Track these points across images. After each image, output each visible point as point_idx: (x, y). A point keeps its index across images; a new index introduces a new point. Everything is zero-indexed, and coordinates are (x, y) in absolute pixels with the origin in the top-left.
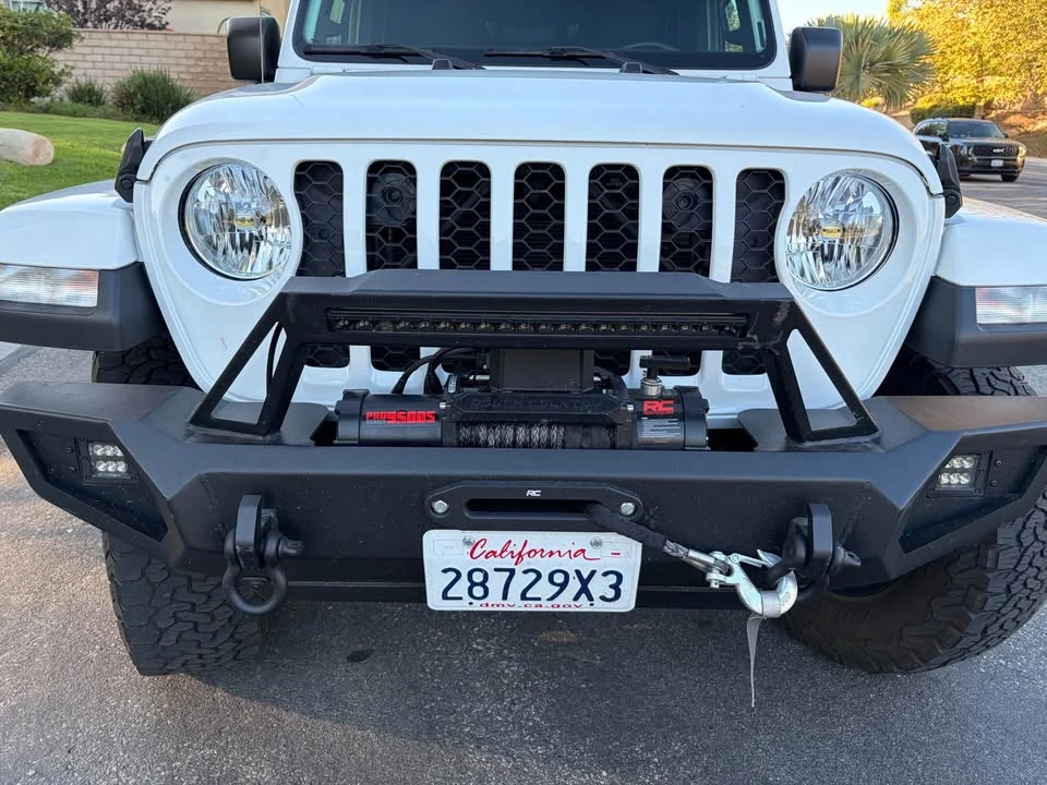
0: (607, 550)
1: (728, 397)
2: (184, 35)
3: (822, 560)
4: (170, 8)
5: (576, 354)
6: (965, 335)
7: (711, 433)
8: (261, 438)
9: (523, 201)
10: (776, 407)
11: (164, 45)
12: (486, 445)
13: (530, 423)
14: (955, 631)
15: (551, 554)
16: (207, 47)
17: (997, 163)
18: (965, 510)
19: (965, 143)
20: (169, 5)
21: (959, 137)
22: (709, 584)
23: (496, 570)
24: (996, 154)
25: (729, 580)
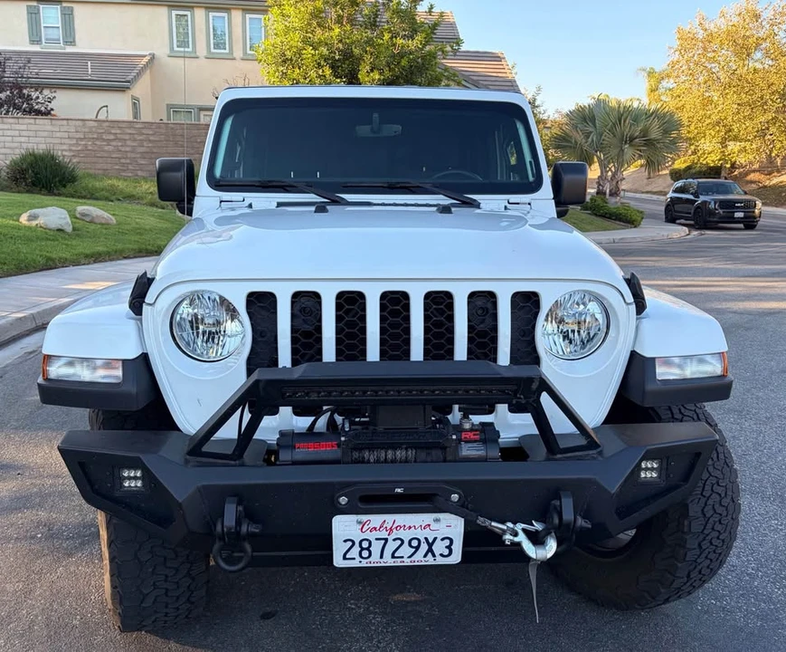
0: (442, 525)
1: (512, 427)
2: (68, 120)
3: (568, 525)
4: (55, 97)
5: (421, 407)
6: (650, 387)
7: (502, 450)
8: (233, 462)
9: (385, 314)
10: (537, 432)
11: (49, 128)
12: (369, 462)
13: (394, 447)
14: (669, 576)
15: (410, 528)
16: (87, 130)
17: (739, 215)
18: (654, 493)
19: (713, 199)
20: (54, 95)
21: (707, 195)
22: (504, 542)
23: (377, 539)
24: (738, 207)
25: (516, 539)
